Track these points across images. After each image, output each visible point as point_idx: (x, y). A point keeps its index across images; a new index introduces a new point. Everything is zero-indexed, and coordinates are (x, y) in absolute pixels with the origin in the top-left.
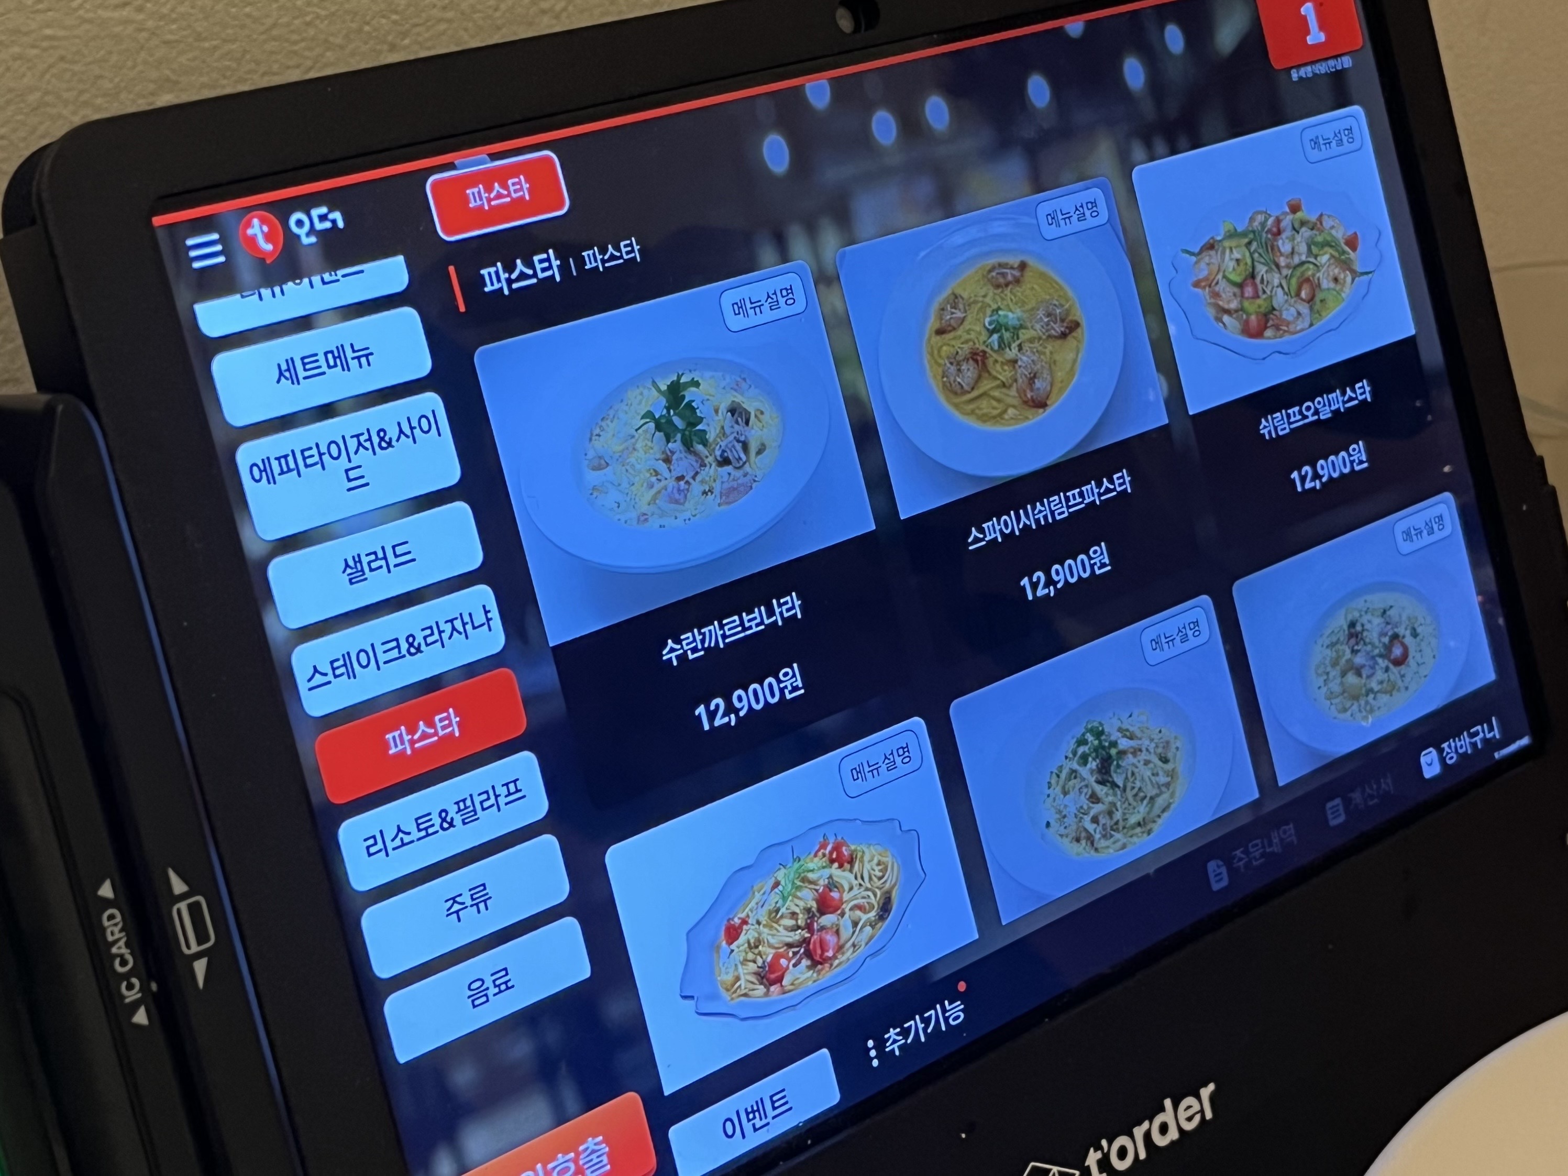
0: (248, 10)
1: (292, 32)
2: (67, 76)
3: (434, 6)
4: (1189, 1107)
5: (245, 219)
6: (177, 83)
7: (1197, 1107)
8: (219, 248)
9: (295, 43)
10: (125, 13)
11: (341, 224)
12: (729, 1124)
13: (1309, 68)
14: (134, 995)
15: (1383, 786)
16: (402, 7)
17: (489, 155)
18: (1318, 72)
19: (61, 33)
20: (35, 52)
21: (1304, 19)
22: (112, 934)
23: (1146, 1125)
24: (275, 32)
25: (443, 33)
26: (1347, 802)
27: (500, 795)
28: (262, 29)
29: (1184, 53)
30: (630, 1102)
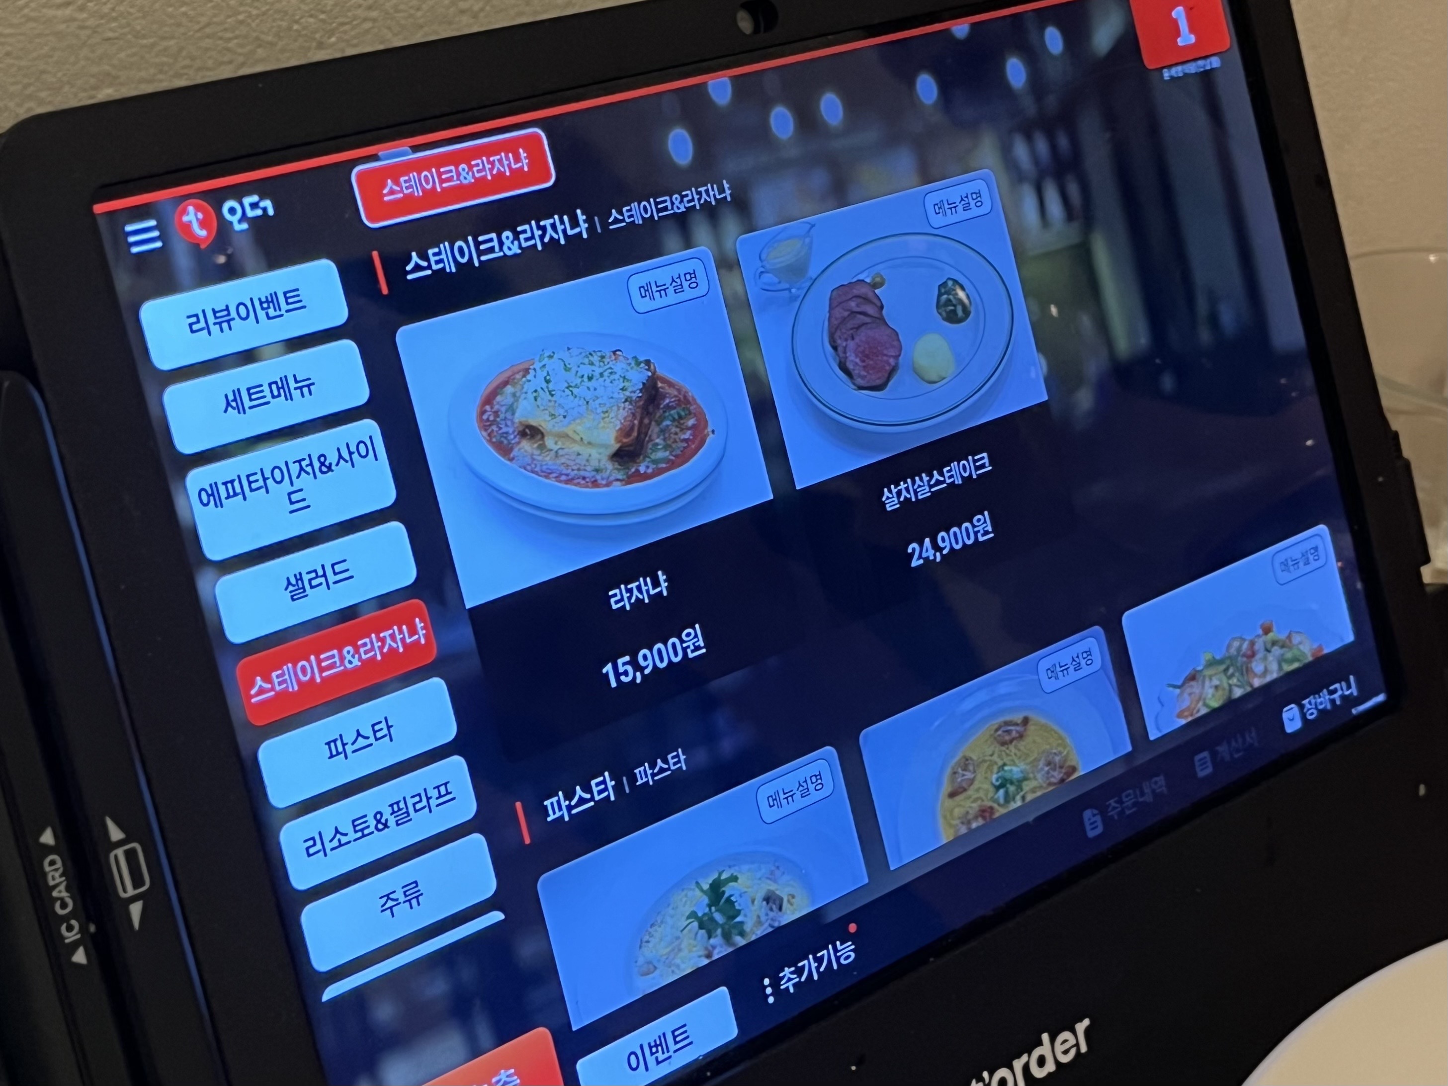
0: (183, 9)
1: (226, 30)
2: (13, 70)
3: (360, 6)
4: (1065, 1041)
5: (180, 207)
6: (118, 77)
7: (1072, 1041)
8: (156, 234)
9: (229, 40)
10: (68, 11)
11: (271, 212)
12: (633, 1058)
13: (1180, 68)
14: (73, 936)
15: (1248, 739)
16: (329, 8)
17: (411, 147)
18: (1188, 72)
22: (54, 878)
23: (1025, 1058)
24: (208, 30)
25: (367, 31)
26: (1214, 754)
27: (431, 798)
28: (197, 27)
29: (1063, 54)
30: (541, 1035)
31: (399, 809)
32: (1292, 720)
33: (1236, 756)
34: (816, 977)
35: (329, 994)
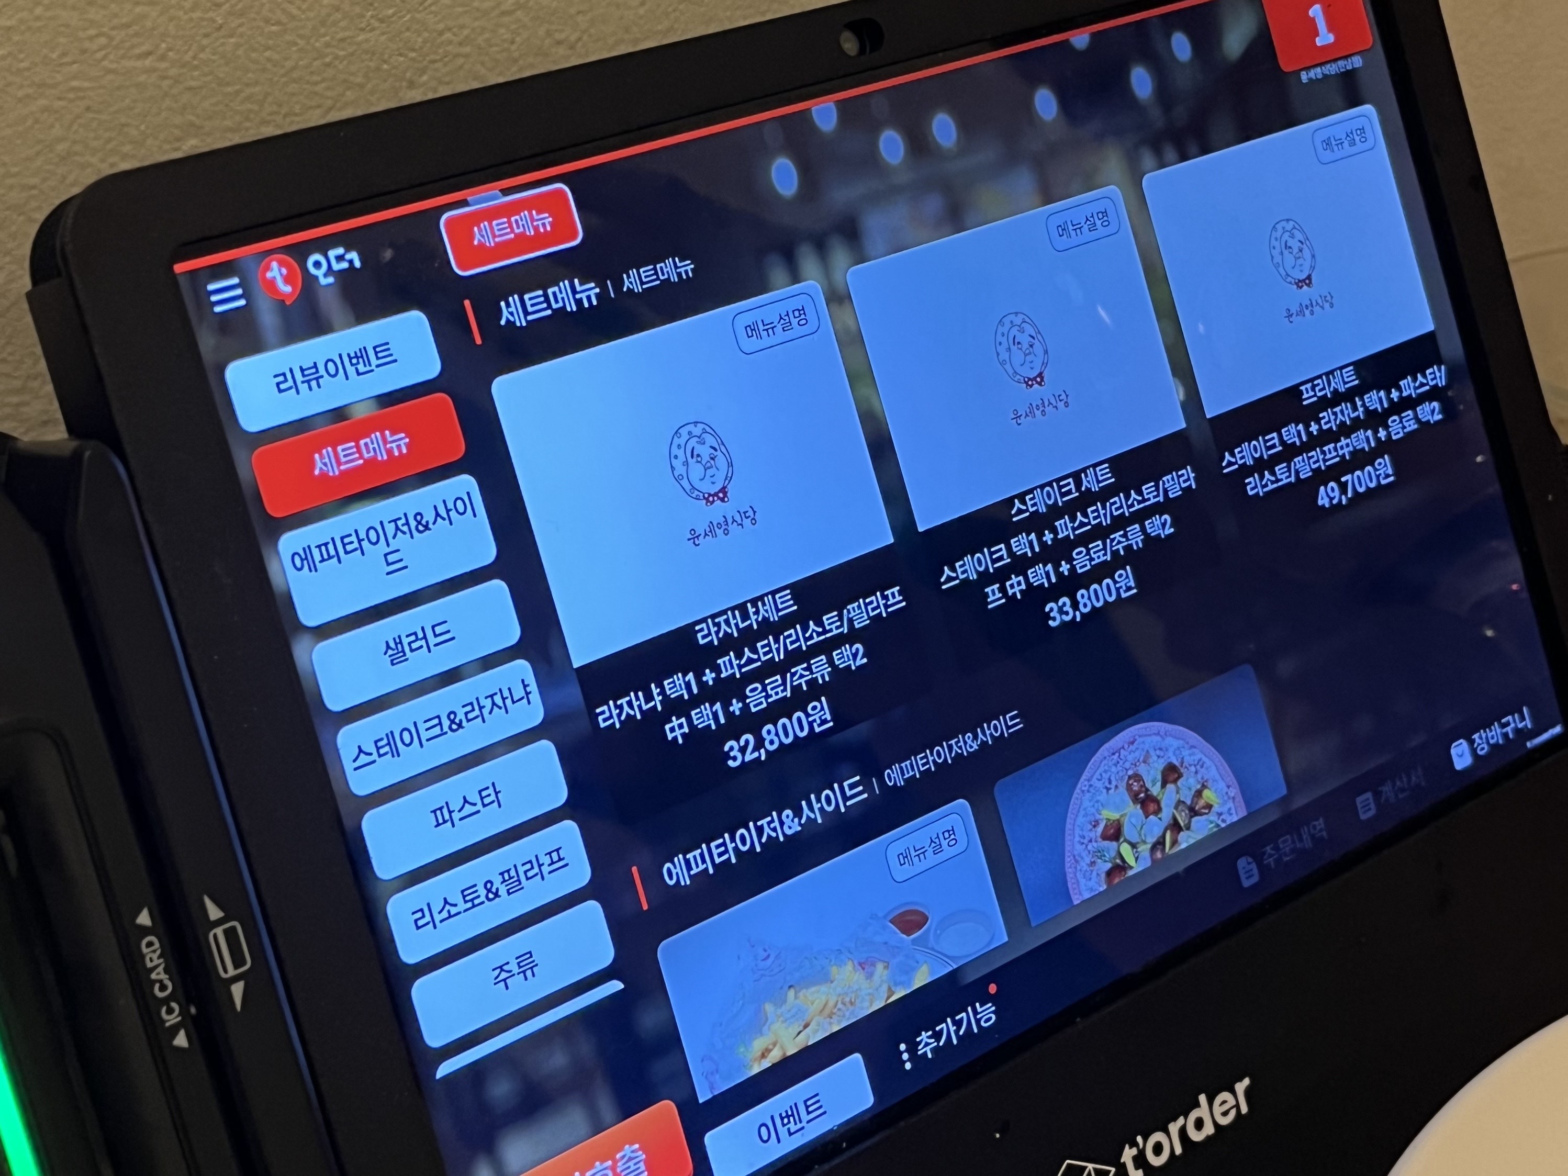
1: (312, 73)
2: (94, 124)
4: (1224, 1102)
5: (264, 263)
6: (201, 127)
7: (1232, 1102)
8: (239, 291)
9: (316, 83)
10: (148, 62)
11: (357, 264)
12: (763, 1129)
13: (1318, 70)
14: (174, 1018)
15: (1414, 778)
17: (501, 190)
18: (1328, 73)
19: (86, 84)
20: (61, 103)
21: (1313, 20)
22: (151, 960)
23: (1181, 1121)
24: (295, 75)
25: (461, 67)
26: (1377, 795)
27: (543, 864)
28: (282, 71)
29: (1192, 60)
30: (666, 1109)
31: (511, 878)
32: (1461, 756)
33: (1401, 796)
34: (955, 1042)
35: (444, 1069)
